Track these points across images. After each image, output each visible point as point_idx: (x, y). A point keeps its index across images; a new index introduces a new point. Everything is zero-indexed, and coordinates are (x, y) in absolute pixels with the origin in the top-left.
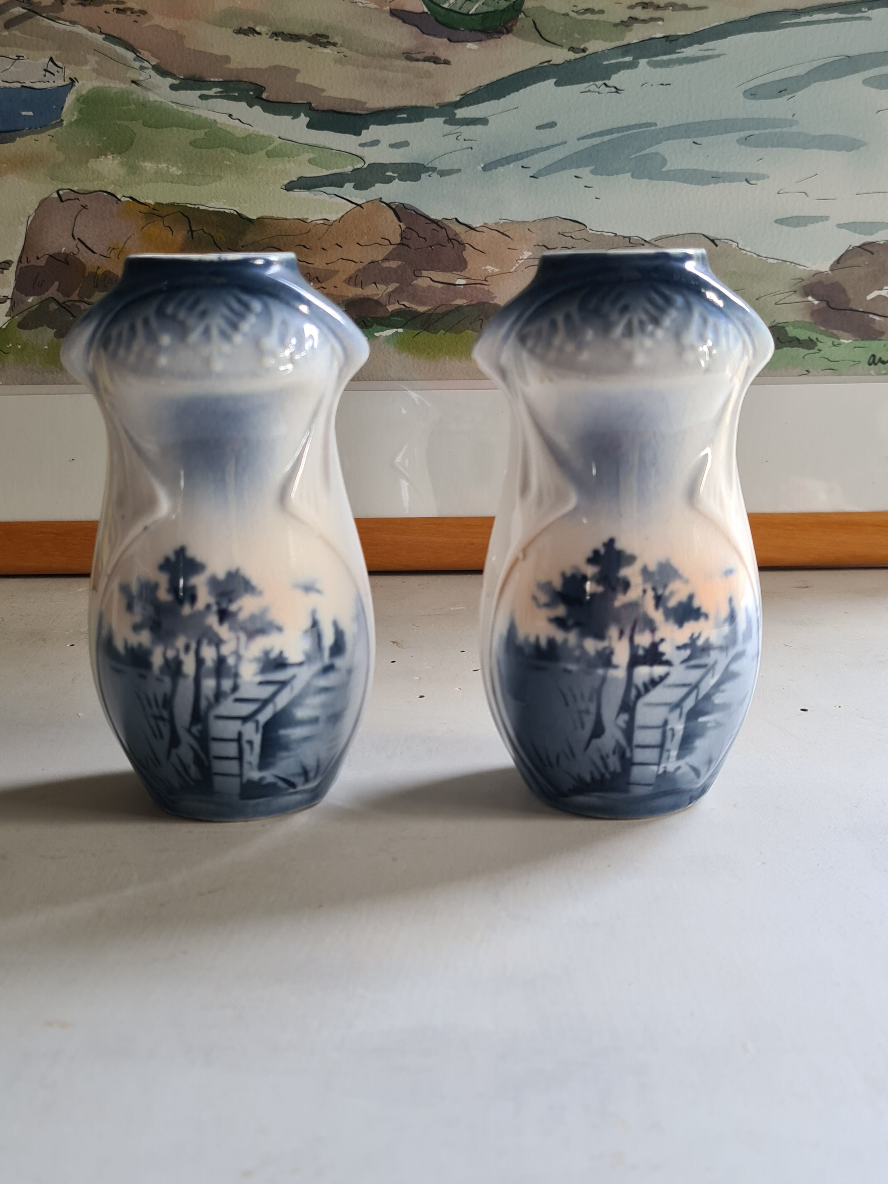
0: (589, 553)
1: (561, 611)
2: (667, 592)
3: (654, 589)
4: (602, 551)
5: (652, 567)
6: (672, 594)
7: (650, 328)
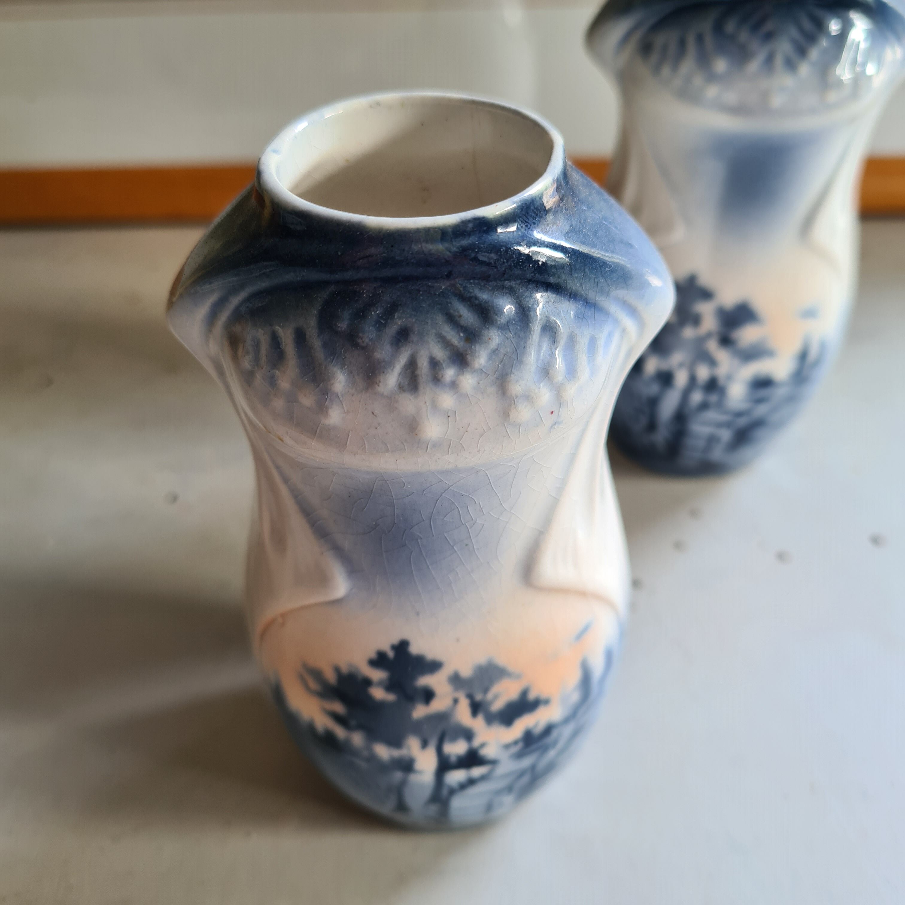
0: (372, 654)
1: (339, 708)
2: (490, 696)
3: (470, 696)
4: (391, 654)
5: (466, 672)
6: (496, 697)
7: (449, 373)
